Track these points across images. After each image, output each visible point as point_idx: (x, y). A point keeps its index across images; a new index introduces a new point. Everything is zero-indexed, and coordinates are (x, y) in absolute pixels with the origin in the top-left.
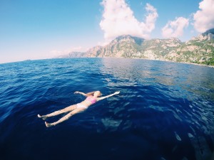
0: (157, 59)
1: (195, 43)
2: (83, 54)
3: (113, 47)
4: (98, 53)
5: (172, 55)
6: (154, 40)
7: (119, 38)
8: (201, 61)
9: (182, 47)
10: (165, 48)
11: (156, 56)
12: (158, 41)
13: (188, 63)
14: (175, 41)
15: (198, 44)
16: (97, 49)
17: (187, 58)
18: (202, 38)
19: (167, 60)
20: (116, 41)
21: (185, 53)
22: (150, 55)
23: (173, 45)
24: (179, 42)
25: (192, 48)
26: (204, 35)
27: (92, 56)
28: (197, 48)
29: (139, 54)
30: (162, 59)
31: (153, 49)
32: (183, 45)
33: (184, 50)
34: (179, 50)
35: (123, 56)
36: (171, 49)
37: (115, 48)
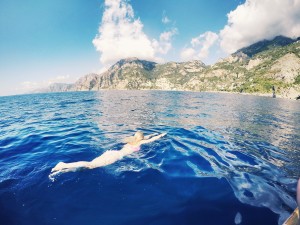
0: (174, 89)
1: (224, 66)
2: (70, 87)
3: (112, 75)
4: (92, 84)
5: (194, 82)
6: (169, 64)
7: (121, 63)
8: (231, 88)
9: (207, 72)
10: (184, 74)
11: (173, 85)
12: (175, 66)
13: (215, 91)
14: (197, 64)
15: (227, 68)
16: (89, 80)
17: (214, 86)
18: (232, 59)
19: (187, 90)
20: (117, 66)
21: (210, 80)
22: (164, 84)
23: (194, 70)
24: (203, 65)
25: (219, 73)
26: (234, 55)
27: (83, 90)
28: (226, 72)
29: (149, 84)
30: (180, 89)
31: (169, 76)
32: (207, 69)
33: (209, 75)
34: (202, 76)
35: (127, 87)
36: (192, 75)
37: (116, 75)
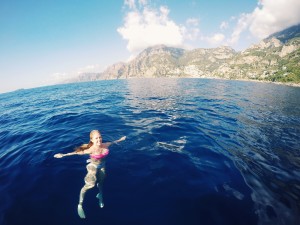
0: (203, 77)
1: (255, 52)
2: (98, 76)
3: (140, 63)
4: (120, 73)
5: (224, 69)
6: (198, 51)
7: (148, 50)
8: (263, 76)
9: (237, 59)
10: (213, 60)
11: (201, 72)
12: (203, 52)
13: (246, 79)
14: (227, 51)
15: (258, 54)
16: (118, 67)
17: (245, 74)
18: (264, 45)
19: (216, 77)
20: (144, 54)
21: (241, 67)
22: (193, 72)
23: (225, 56)
24: (233, 51)
25: (250, 60)
26: (266, 40)
27: (112, 78)
28: (257, 58)
29: (178, 71)
30: (209, 76)
31: (197, 63)
32: (237, 56)
33: (240, 62)
34: (232, 63)
35: (155, 74)
36: (221, 62)
37: (144, 63)
